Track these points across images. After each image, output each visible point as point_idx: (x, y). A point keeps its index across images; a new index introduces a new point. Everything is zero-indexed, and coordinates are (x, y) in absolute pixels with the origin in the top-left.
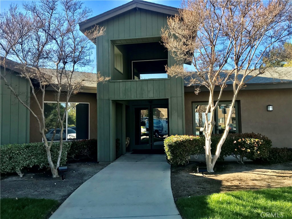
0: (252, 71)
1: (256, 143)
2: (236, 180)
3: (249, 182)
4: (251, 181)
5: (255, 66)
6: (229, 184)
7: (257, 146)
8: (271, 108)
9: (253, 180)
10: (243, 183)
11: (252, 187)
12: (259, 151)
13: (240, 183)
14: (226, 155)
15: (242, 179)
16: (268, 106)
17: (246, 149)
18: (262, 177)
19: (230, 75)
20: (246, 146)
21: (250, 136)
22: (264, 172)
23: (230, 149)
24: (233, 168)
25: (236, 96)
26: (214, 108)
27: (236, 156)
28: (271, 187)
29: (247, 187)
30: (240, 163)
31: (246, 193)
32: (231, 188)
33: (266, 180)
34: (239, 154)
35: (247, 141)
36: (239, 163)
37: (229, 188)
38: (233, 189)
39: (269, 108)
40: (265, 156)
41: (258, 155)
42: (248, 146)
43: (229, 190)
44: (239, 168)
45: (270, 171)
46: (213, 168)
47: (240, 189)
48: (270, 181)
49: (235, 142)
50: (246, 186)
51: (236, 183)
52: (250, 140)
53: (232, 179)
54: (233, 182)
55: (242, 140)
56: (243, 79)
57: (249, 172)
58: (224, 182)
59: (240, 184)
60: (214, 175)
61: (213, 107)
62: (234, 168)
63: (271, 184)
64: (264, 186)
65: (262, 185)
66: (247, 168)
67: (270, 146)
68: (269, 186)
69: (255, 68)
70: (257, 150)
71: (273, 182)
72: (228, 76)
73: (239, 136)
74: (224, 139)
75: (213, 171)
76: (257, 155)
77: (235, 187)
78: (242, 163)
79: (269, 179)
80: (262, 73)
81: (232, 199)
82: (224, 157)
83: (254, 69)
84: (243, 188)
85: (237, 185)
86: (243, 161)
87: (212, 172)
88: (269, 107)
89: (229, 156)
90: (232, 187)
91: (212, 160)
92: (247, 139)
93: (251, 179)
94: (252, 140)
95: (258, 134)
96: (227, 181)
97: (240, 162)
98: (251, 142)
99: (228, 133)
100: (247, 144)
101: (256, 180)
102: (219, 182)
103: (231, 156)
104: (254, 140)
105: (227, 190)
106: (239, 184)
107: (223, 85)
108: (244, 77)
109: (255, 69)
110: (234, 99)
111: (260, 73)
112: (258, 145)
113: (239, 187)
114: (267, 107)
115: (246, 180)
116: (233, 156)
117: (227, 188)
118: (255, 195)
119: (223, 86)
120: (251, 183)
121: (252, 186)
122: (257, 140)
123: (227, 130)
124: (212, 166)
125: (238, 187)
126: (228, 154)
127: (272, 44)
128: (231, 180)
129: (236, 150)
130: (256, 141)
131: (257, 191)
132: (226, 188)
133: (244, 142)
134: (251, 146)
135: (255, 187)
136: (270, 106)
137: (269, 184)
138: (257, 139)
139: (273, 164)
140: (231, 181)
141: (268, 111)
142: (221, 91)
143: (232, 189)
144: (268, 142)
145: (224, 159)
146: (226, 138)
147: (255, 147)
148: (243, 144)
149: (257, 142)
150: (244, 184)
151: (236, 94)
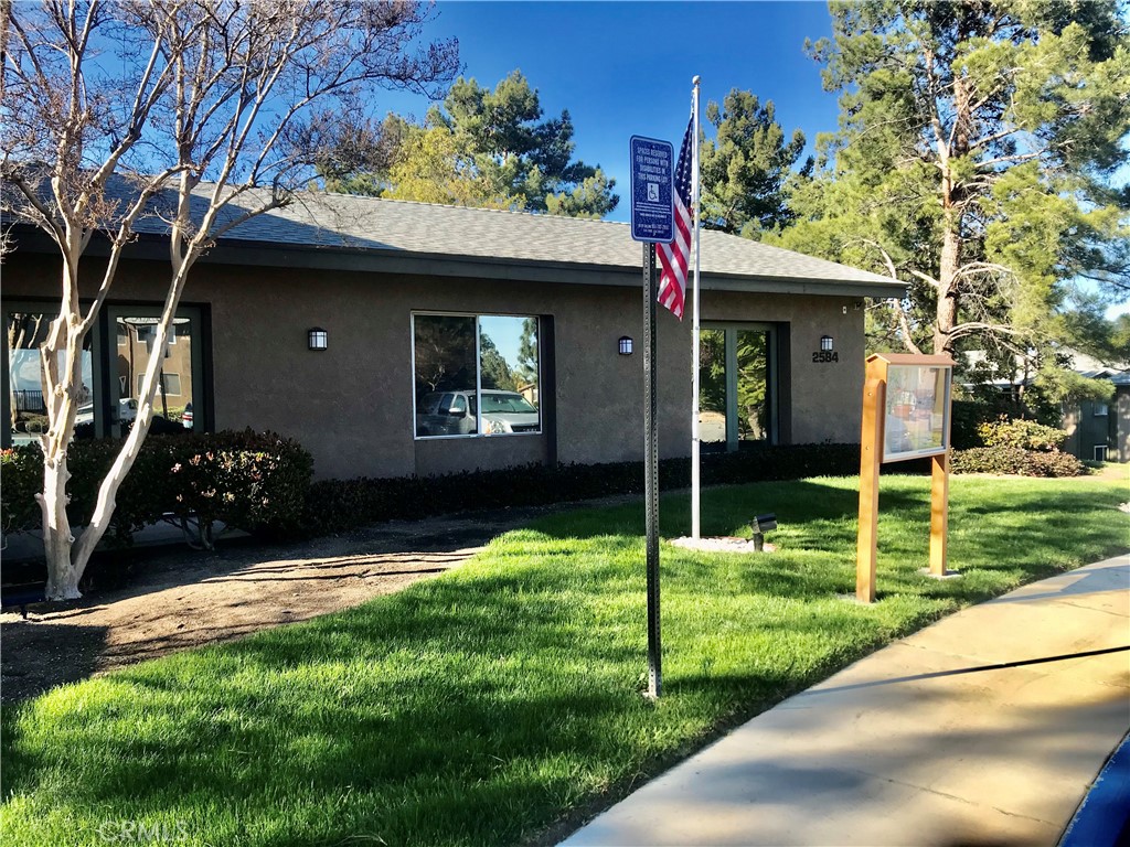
0: (243, 189)
1: (255, 469)
2: (170, 617)
3: (219, 615)
4: (226, 609)
5: (254, 174)
6: (137, 636)
7: (259, 477)
8: (320, 341)
9: (236, 605)
10: (194, 622)
11: (224, 631)
12: (266, 496)
13: (181, 626)
14: (139, 522)
15: (192, 607)
16: (312, 331)
17: (220, 492)
18: (269, 589)
19: (151, 194)
20: (220, 480)
21: (236, 442)
22: (281, 572)
23: (158, 497)
24: (169, 570)
25: (179, 282)
26: (82, 327)
27: (184, 524)
28: (291, 621)
29: (208, 637)
30: (200, 548)
31: (192, 659)
32: (143, 651)
33: (280, 600)
34: (193, 515)
35: (223, 460)
36: (194, 547)
37: (135, 652)
38: (149, 654)
39: (314, 338)
40: (289, 511)
41: (264, 511)
42: (228, 481)
43: (135, 661)
44: (190, 567)
45: (301, 562)
46: (76, 582)
47: (176, 647)
48: (293, 599)
49: (178, 466)
50: (203, 633)
51: (168, 626)
52: (237, 456)
53: (154, 615)
54: (155, 624)
55: (204, 458)
56: (207, 218)
57: (228, 578)
58: (118, 629)
59: (183, 630)
60: (80, 611)
61: (75, 321)
62: (174, 570)
63: (295, 610)
64: (270, 620)
65: (264, 620)
66: (221, 563)
67: (305, 475)
68: (287, 618)
69: (253, 179)
70: (260, 495)
71: (303, 601)
72: (142, 196)
73: (196, 446)
74: (128, 458)
75: (79, 595)
76: (258, 511)
77: (161, 645)
78: (205, 547)
79: (290, 593)
80: (283, 205)
81: (131, 692)
82: (131, 530)
83: (249, 182)
84: (189, 644)
85: (167, 633)
86: (209, 539)
87: (71, 600)
88: (314, 334)
89: (154, 524)
90: (146, 648)
91: (72, 550)
92: (224, 453)
93: (230, 602)
94: (242, 455)
95: (268, 432)
96: (131, 626)
97: (200, 543)
98: (239, 463)
99: (145, 432)
100: (223, 472)
101: (245, 603)
102: (98, 635)
103: (161, 523)
104: (250, 458)
105: (124, 663)
106: (175, 631)
107: (121, 232)
108: (211, 211)
109: (255, 183)
110: (173, 295)
111: (276, 204)
112: (264, 476)
113: (176, 640)
114: (309, 336)
115: (206, 609)
116: (174, 523)
117: (127, 654)
118: (225, 659)
119: (120, 237)
120: (223, 619)
121: (226, 627)
122: (259, 456)
123: (142, 421)
124: (75, 574)
125: (170, 643)
126: (146, 517)
127: (310, 98)
128: (147, 617)
129: (180, 498)
130: (255, 461)
131: (236, 642)
132: (119, 654)
133: (214, 465)
134: (239, 481)
135: (238, 630)
136: (318, 334)
137: (289, 609)
138: (258, 454)
139: (318, 537)
140: (147, 624)
141: (311, 349)
142: (113, 257)
143: (143, 654)
144: (297, 460)
145: (130, 540)
146: (140, 454)
147: (254, 481)
148: (210, 474)
149: (261, 465)
150: (197, 627)
151: (180, 275)
